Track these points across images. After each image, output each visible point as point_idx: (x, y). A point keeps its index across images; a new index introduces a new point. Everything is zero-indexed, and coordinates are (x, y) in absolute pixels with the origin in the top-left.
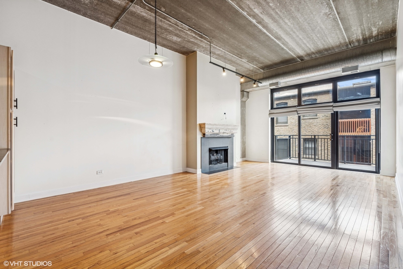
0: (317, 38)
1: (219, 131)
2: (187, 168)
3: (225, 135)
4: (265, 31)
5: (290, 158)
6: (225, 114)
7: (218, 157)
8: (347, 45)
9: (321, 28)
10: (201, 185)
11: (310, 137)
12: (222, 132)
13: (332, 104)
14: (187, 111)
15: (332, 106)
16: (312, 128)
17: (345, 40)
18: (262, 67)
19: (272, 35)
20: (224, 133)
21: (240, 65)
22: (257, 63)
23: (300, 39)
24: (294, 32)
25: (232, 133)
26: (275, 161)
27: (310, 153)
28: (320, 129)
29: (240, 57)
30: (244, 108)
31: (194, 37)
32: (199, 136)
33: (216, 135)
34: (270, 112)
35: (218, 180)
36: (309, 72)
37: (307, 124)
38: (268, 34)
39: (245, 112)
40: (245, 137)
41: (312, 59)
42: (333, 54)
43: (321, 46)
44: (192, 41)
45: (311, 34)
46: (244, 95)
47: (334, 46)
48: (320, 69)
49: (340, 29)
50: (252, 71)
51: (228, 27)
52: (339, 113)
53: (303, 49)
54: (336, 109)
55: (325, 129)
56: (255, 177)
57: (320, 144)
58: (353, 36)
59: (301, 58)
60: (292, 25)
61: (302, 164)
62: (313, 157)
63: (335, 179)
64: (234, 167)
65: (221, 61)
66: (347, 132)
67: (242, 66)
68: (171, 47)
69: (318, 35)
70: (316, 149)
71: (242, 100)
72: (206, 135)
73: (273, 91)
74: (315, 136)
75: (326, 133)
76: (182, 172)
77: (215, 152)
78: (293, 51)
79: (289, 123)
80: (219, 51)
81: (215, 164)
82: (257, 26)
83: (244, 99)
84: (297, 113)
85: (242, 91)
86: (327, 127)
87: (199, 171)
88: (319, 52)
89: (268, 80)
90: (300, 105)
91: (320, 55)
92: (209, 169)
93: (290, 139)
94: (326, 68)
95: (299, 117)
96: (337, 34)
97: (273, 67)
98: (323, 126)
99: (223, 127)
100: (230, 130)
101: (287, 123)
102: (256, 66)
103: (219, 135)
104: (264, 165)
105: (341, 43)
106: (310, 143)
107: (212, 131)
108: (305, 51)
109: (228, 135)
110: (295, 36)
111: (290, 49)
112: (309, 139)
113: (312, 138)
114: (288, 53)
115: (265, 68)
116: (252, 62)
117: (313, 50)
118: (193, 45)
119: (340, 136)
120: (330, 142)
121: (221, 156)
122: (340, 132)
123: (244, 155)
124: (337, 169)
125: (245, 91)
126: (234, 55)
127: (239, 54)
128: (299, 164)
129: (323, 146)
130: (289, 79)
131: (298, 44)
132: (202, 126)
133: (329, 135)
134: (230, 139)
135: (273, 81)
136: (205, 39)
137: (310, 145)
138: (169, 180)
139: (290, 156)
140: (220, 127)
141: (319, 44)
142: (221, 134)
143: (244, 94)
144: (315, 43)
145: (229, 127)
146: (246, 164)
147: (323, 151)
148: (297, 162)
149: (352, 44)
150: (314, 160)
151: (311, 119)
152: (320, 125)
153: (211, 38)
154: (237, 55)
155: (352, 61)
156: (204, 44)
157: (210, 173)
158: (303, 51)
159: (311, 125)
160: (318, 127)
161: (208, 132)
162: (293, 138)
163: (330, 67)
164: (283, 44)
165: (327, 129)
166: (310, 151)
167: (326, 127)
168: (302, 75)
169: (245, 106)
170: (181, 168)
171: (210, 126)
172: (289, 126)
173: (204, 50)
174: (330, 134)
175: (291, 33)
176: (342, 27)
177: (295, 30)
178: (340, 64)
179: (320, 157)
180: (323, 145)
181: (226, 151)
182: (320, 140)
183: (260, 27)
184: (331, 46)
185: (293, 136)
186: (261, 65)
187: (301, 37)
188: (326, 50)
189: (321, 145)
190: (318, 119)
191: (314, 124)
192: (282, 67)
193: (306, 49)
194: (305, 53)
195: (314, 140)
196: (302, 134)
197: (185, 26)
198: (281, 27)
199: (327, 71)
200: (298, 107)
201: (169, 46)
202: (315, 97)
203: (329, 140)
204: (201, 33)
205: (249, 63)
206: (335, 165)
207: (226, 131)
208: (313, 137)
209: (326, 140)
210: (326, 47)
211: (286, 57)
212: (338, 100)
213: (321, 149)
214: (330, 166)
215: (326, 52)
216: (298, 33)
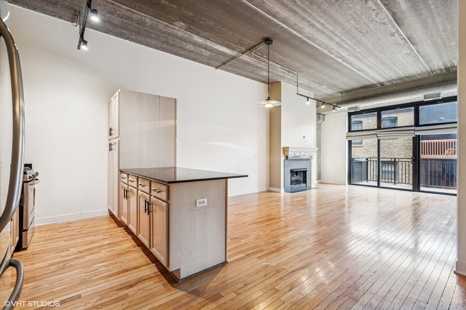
0: (398, 69)
1: (300, 154)
2: (271, 188)
3: (305, 157)
4: (349, 66)
5: (367, 181)
6: (304, 137)
7: (298, 178)
8: (429, 73)
9: (402, 62)
10: (291, 200)
11: (390, 160)
12: (303, 155)
13: (413, 128)
14: (270, 136)
15: (414, 130)
16: (392, 149)
17: (427, 69)
18: (341, 91)
19: (355, 69)
20: (304, 155)
21: (319, 91)
22: (335, 89)
23: (382, 70)
24: (376, 66)
25: (311, 155)
26: (352, 183)
27: (390, 177)
28: (401, 151)
29: (321, 84)
30: (320, 131)
31: (283, 72)
32: (283, 158)
33: (297, 157)
34: (348, 135)
35: (304, 198)
36: (390, 98)
37: (385, 145)
38: (351, 68)
39: (320, 134)
40: (320, 159)
41: (393, 85)
42: (415, 80)
43: (402, 74)
44: (280, 75)
45: (393, 67)
46: (320, 118)
47: (415, 74)
48: (401, 95)
49: (421, 63)
50: (330, 95)
51: (316, 65)
52: (421, 136)
53: (384, 77)
54: (417, 133)
55: (407, 150)
56: (336, 196)
57: (400, 168)
58: (435, 67)
59: (382, 84)
60: (375, 62)
61: (381, 186)
62: (393, 181)
63: (415, 200)
64: (312, 188)
65: (301, 88)
66: (434, 154)
67: (321, 91)
68: (259, 79)
69: (399, 67)
70: (396, 172)
71: (318, 122)
72: (288, 158)
73: (350, 114)
74: (395, 159)
75: (408, 155)
76: (266, 190)
77: (295, 173)
78: (373, 79)
79: (364, 144)
80: (302, 81)
81: (295, 184)
82: (342, 64)
83: (320, 122)
84: (377, 136)
85: (318, 114)
86: (410, 148)
87: (282, 190)
88: (401, 79)
89: (347, 104)
90: (379, 128)
91: (401, 81)
92: (291, 189)
93: (367, 162)
94: (408, 94)
95: (379, 140)
96: (418, 66)
97: (352, 92)
98: (405, 148)
99: (303, 150)
100: (309, 153)
101: (361, 143)
102: (335, 91)
103: (300, 158)
104: (341, 187)
105: (423, 72)
106: (390, 167)
107: (294, 154)
108: (386, 79)
109: (307, 157)
110: (376, 68)
111: (371, 78)
112: (388, 161)
113: (391, 161)
114: (368, 80)
115: (343, 92)
116: (331, 88)
117: (393, 78)
118: (279, 77)
119: (423, 159)
120: (411, 165)
121: (300, 177)
122: (422, 154)
123: (319, 177)
124: (418, 192)
125: (322, 114)
126: (316, 83)
127: (320, 83)
128: (378, 186)
129: (404, 170)
130: (369, 104)
131: (379, 74)
132: (286, 150)
133: (410, 159)
134: (308, 161)
135: (352, 105)
136: (292, 73)
137: (391, 168)
138: (255, 198)
139: (367, 179)
140: (301, 150)
141: (400, 73)
142: (301, 157)
143: (320, 116)
144: (397, 73)
145: (308, 150)
146: (322, 186)
147: (404, 175)
148: (376, 185)
149: (434, 72)
150: (394, 184)
151: (390, 140)
152: (401, 146)
153: (298, 72)
154: (318, 83)
155: (433, 89)
156: (290, 76)
157: (292, 192)
158: (384, 79)
159: (390, 146)
160: (398, 148)
161: (291, 155)
162: (371, 161)
163: (412, 94)
164: (365, 74)
165: (409, 151)
166: (390, 175)
167: (408, 148)
168: (382, 100)
169: (321, 128)
170: (265, 187)
171: (293, 150)
172: (364, 147)
173: (289, 81)
174: (411, 157)
175: (373, 66)
176: (423, 61)
177: (377, 65)
178: (421, 91)
179: (400, 181)
180: (404, 168)
181: (305, 172)
182: (400, 163)
183: (345, 64)
184: (412, 74)
185: (371, 158)
186: (340, 90)
187: (382, 69)
188: (408, 77)
189: (402, 169)
190: (399, 139)
191: (394, 145)
192: (361, 92)
193: (387, 77)
194: (386, 80)
195: (394, 163)
196: (381, 156)
197: (278, 66)
198: (364, 63)
199: (408, 97)
200: (378, 131)
201: (257, 79)
202: (395, 114)
203: (410, 163)
204: (291, 70)
205: (329, 89)
206: (416, 188)
207: (305, 154)
208: (393, 160)
209: (407, 163)
210: (407, 75)
211: (367, 83)
212: (420, 124)
213: (402, 173)
214: (411, 189)
215: (407, 79)
216: (379, 67)
